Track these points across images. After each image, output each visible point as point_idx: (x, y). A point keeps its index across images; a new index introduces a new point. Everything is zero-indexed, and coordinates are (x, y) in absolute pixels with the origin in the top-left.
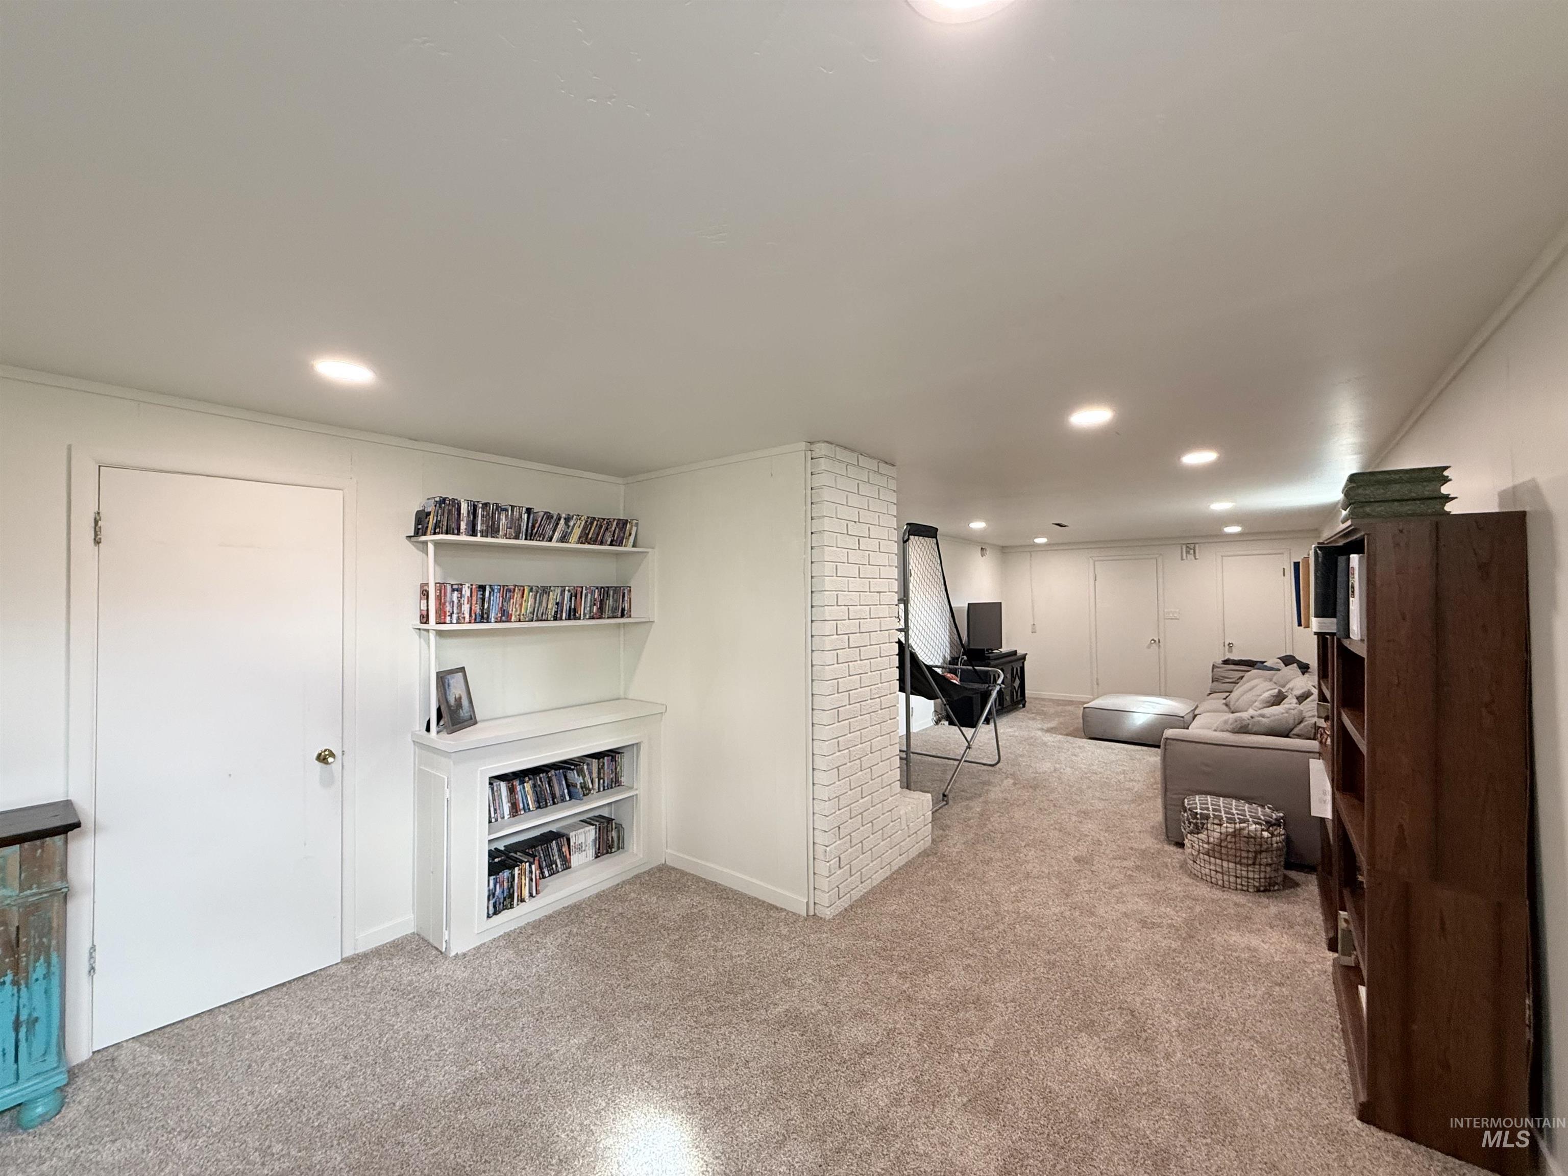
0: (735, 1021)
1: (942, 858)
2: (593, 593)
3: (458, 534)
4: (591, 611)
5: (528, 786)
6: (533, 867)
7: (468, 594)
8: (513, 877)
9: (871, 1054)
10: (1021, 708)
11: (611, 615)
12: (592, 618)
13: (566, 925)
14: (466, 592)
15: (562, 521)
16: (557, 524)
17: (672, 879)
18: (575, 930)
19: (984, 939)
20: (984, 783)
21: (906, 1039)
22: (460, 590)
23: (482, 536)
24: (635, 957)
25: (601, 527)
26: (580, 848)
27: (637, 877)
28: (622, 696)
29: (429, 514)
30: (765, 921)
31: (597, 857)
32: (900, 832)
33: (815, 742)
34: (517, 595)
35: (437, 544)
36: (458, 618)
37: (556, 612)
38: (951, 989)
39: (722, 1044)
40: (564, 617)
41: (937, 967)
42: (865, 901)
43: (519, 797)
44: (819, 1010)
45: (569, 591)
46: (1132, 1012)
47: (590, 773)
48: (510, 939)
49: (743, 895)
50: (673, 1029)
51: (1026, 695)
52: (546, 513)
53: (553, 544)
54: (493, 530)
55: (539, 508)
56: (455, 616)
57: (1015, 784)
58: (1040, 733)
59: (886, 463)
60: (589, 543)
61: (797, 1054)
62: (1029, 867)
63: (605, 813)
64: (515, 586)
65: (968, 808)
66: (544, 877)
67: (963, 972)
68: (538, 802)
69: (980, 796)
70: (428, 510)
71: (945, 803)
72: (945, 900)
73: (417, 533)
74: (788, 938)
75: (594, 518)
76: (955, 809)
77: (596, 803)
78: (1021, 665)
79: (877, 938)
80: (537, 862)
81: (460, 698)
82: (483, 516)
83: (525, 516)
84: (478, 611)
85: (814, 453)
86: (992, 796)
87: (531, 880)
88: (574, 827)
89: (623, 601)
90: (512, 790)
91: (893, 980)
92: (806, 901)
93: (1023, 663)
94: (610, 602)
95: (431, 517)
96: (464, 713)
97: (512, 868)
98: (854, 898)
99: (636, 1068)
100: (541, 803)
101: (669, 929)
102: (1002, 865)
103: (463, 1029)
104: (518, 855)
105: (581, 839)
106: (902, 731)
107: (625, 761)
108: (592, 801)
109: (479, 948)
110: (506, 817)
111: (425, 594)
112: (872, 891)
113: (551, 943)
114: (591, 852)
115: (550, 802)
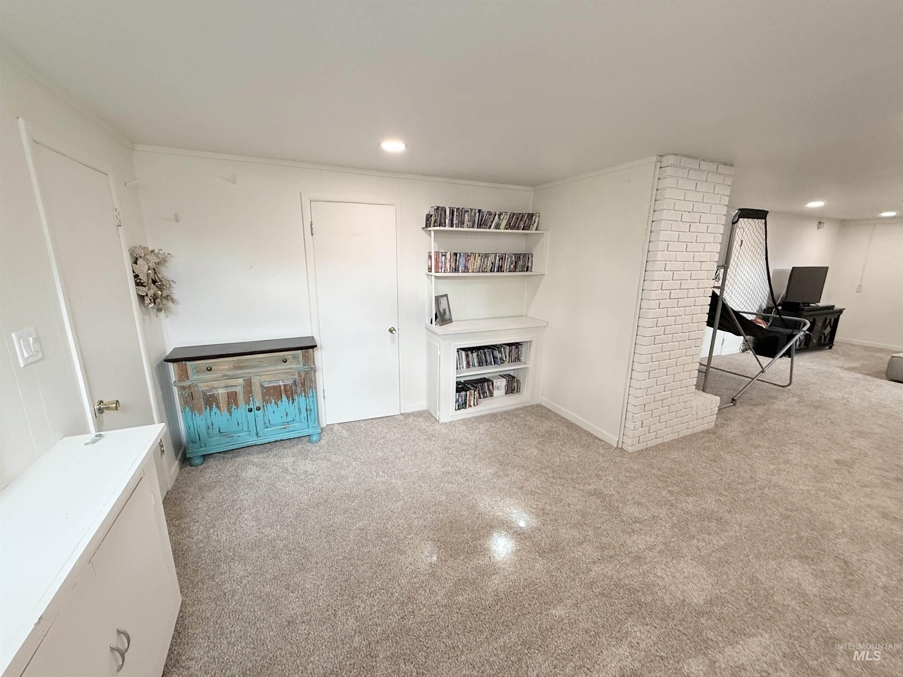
0: (566, 485)
1: (720, 437)
2: (511, 257)
3: (445, 226)
4: (510, 268)
5: (475, 355)
6: (476, 392)
7: (449, 258)
8: (467, 395)
9: (640, 523)
10: (827, 349)
11: (521, 270)
12: (510, 271)
13: (489, 422)
14: (448, 256)
15: (497, 216)
16: (494, 218)
17: (544, 412)
18: (493, 425)
19: (736, 489)
20: (771, 397)
21: (664, 524)
22: (445, 256)
23: (456, 227)
24: (520, 444)
25: (518, 218)
26: (498, 388)
27: (525, 407)
28: (524, 314)
29: (431, 216)
30: (591, 444)
31: (506, 394)
32: (690, 416)
33: (635, 355)
34: (472, 258)
35: (435, 231)
36: (445, 270)
37: (492, 268)
38: (703, 508)
39: (558, 493)
40: (495, 271)
41: (696, 495)
42: (656, 448)
43: (470, 359)
44: (614, 494)
45: (499, 256)
46: (846, 563)
47: (505, 353)
48: (465, 421)
49: (581, 429)
50: (534, 479)
51: (835, 340)
52: (488, 212)
53: (492, 230)
54: (461, 223)
55: (485, 210)
56: (443, 269)
57: (798, 402)
58: (839, 370)
59: (726, 164)
60: (511, 229)
61: (597, 509)
62: (791, 457)
63: (512, 373)
64: (471, 253)
65: (751, 411)
66: (481, 398)
67: (714, 503)
68: (479, 363)
69: (764, 405)
70: (431, 213)
71: (732, 404)
72: (715, 461)
73: (426, 226)
74: (603, 456)
75: (514, 214)
76: (739, 409)
77: (507, 368)
78: (836, 317)
79: (659, 469)
80: (477, 391)
81: (445, 309)
82: (456, 215)
83: (477, 214)
84: (454, 267)
85: (662, 163)
86: (776, 406)
87: (474, 398)
88: (496, 378)
89: (528, 262)
90: (467, 356)
91: (664, 493)
92: (617, 439)
93: (839, 316)
94: (521, 263)
95: (433, 217)
96: (447, 317)
97: (466, 391)
98: (649, 445)
99: (515, 490)
100: (480, 364)
101: (539, 435)
102: (767, 451)
103: (444, 453)
104: (469, 386)
105: (499, 384)
106: (705, 354)
107: (523, 349)
108: (505, 367)
109: (451, 422)
110: (465, 368)
111: (430, 257)
112: (663, 444)
113: (482, 428)
114: (503, 391)
115: (485, 364)
